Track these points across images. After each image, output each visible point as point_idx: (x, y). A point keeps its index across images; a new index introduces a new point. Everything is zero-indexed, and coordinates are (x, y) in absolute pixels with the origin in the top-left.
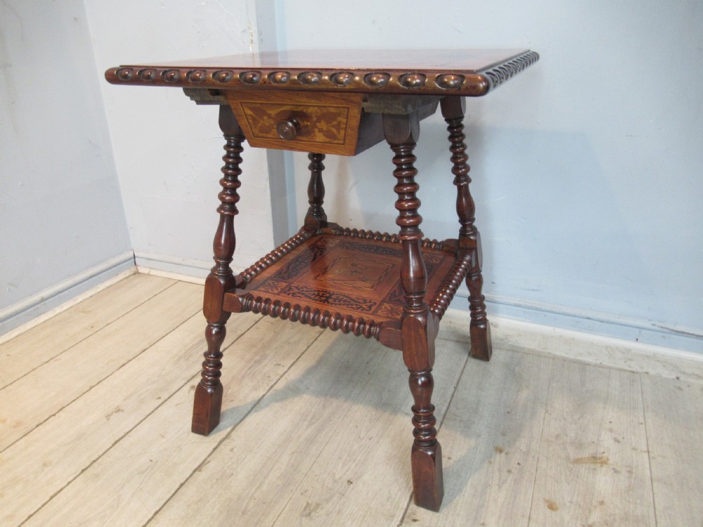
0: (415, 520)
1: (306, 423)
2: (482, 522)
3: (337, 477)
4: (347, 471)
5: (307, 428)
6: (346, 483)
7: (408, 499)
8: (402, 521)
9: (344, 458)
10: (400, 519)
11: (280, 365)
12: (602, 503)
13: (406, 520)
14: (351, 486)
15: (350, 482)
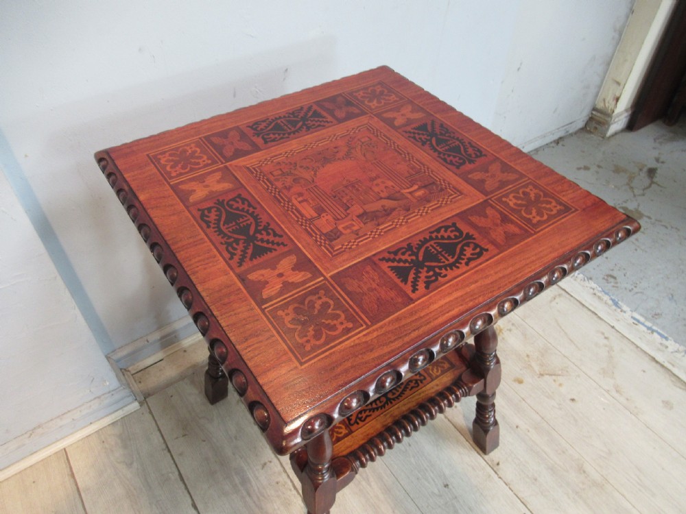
0: (498, 464)
1: (364, 483)
2: (515, 427)
3: (436, 491)
4: (433, 480)
5: (370, 486)
6: (446, 489)
7: (479, 456)
8: (496, 473)
9: (420, 476)
10: (494, 473)
11: (265, 464)
12: (528, 356)
13: (495, 469)
14: (450, 486)
15: (446, 486)
